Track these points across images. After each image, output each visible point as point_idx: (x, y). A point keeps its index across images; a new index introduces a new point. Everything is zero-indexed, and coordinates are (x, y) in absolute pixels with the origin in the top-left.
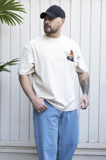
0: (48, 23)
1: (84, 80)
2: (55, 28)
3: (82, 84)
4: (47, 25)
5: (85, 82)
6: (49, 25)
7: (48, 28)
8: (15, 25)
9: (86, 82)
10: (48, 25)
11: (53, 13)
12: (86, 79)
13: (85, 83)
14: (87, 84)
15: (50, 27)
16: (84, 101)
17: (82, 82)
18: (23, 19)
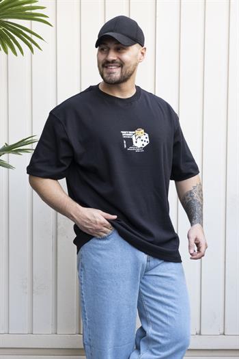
1: (191, 192)
3: (187, 201)
5: (192, 197)
8: (22, 53)
9: (196, 195)
11: (125, 35)
12: (194, 187)
13: (195, 198)
14: (199, 200)
16: (196, 239)
17: (187, 195)
18: (42, 39)
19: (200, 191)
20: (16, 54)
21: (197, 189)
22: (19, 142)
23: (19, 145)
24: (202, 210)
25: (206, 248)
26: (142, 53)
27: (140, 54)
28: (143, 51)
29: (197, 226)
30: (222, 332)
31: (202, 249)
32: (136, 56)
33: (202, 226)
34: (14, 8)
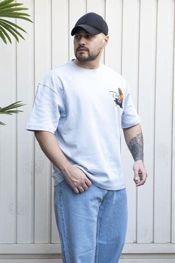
0: (85, 43)
1: (135, 138)
3: (133, 145)
4: (83, 47)
5: (136, 141)
6: (86, 46)
7: (84, 51)
9: (139, 140)
12: (138, 135)
13: (138, 142)
14: (141, 144)
15: (88, 50)
16: (139, 171)
17: (133, 140)
18: (25, 31)
19: (142, 138)
20: (6, 43)
21: (140, 136)
22: (10, 106)
23: (9, 108)
24: (143, 151)
25: (147, 176)
27: (104, 41)
29: (139, 161)
30: (152, 241)
32: (101, 42)
33: (143, 161)
34: (6, 9)
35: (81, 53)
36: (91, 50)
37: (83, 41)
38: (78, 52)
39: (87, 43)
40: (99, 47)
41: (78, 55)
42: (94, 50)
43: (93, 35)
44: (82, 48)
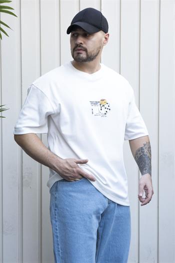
0: (82, 42)
1: (142, 148)
2: (93, 51)
3: (139, 156)
4: (80, 46)
5: (143, 152)
6: (84, 46)
7: (81, 52)
9: (146, 151)
10: (82, 47)
12: (145, 145)
13: (145, 153)
14: (148, 155)
15: (86, 50)
16: (145, 187)
17: (139, 151)
19: (150, 147)
21: (147, 146)
24: (151, 163)
26: (106, 38)
27: (104, 39)
28: (107, 37)
31: (150, 195)
32: (101, 41)
33: (151, 175)
35: (78, 53)
36: (89, 50)
37: (80, 40)
38: (75, 53)
39: (84, 42)
40: (98, 46)
41: (75, 55)
42: (92, 50)
43: (91, 34)
44: (79, 48)
